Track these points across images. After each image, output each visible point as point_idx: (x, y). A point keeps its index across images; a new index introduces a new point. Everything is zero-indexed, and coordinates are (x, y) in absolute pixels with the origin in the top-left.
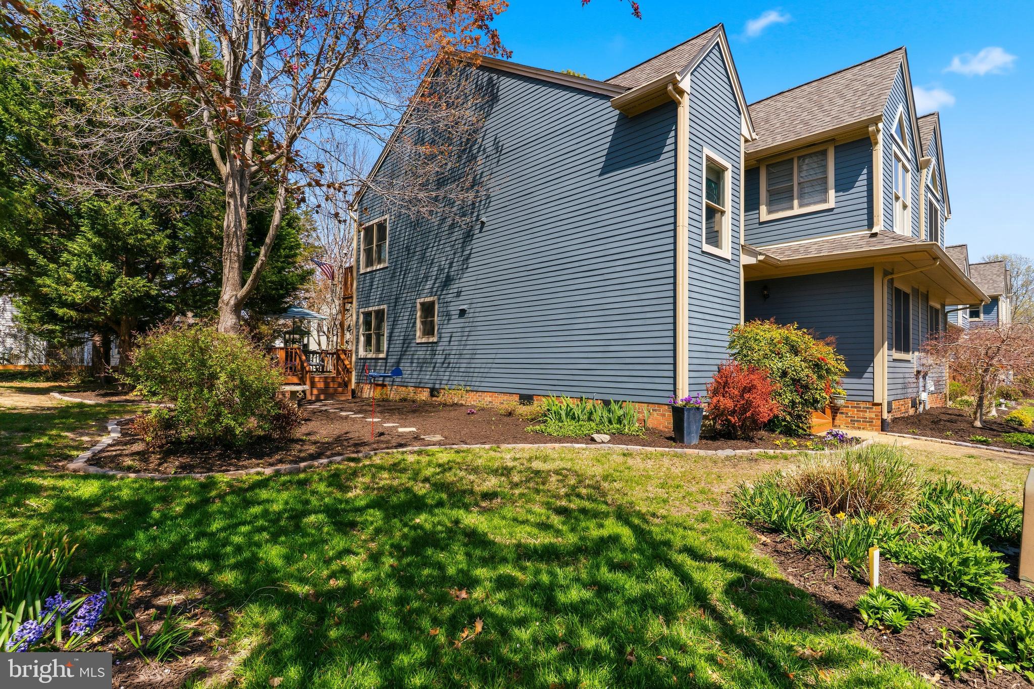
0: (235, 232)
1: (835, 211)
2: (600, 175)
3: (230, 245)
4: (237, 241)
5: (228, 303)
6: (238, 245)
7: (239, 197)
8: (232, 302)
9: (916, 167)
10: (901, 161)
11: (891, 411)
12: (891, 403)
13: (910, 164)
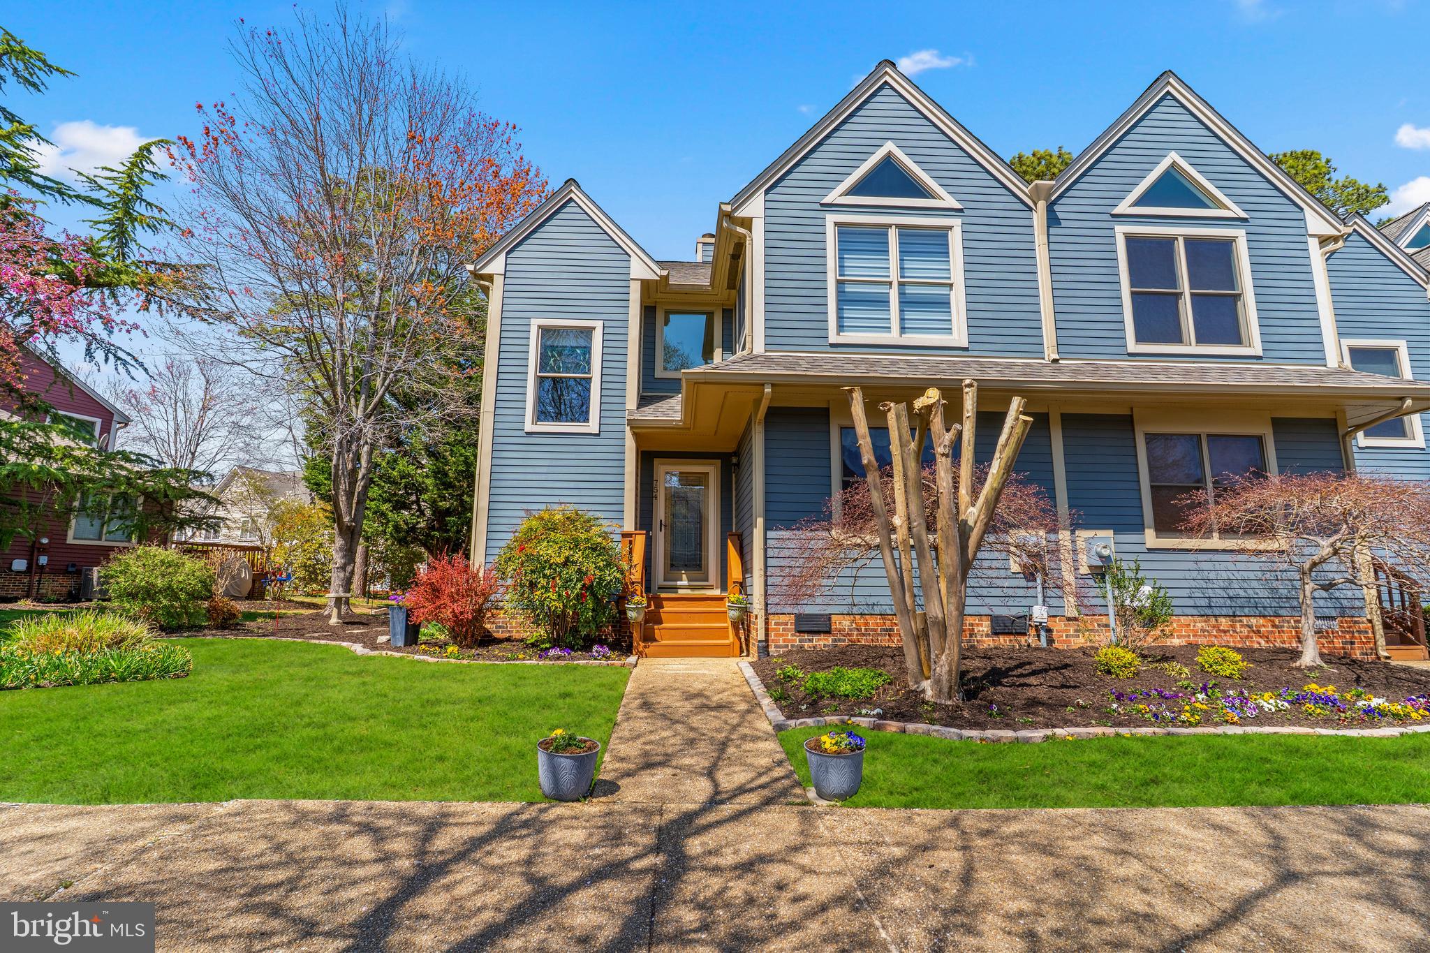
9: (1021, 207)
10: (890, 226)
11: (828, 632)
12: (828, 617)
13: (967, 212)
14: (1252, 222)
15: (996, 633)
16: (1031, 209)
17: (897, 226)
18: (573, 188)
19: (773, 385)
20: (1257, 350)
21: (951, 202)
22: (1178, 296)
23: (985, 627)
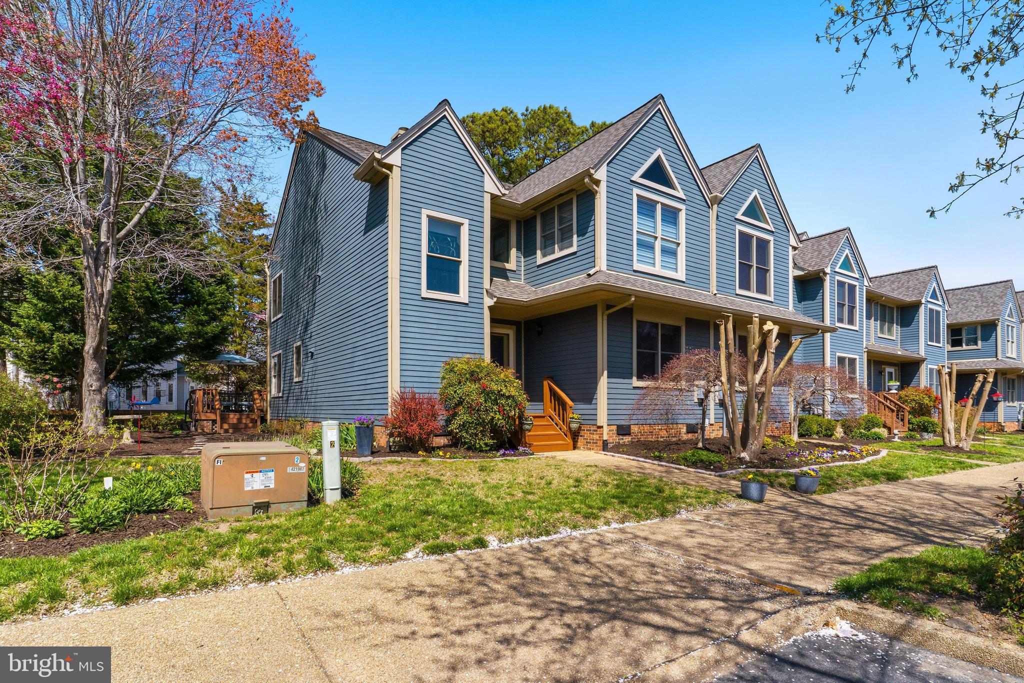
0: (92, 297)
1: (578, 254)
2: (364, 235)
3: (89, 307)
4: (94, 303)
5: (88, 352)
6: (95, 306)
7: (93, 269)
8: (91, 351)
9: (705, 204)
10: (658, 202)
11: (629, 434)
12: (629, 426)
13: (687, 202)
14: (775, 234)
15: (688, 432)
16: (709, 207)
17: (662, 204)
18: (447, 107)
19: (636, 297)
20: (771, 299)
21: (681, 195)
22: (751, 266)
23: (684, 430)
